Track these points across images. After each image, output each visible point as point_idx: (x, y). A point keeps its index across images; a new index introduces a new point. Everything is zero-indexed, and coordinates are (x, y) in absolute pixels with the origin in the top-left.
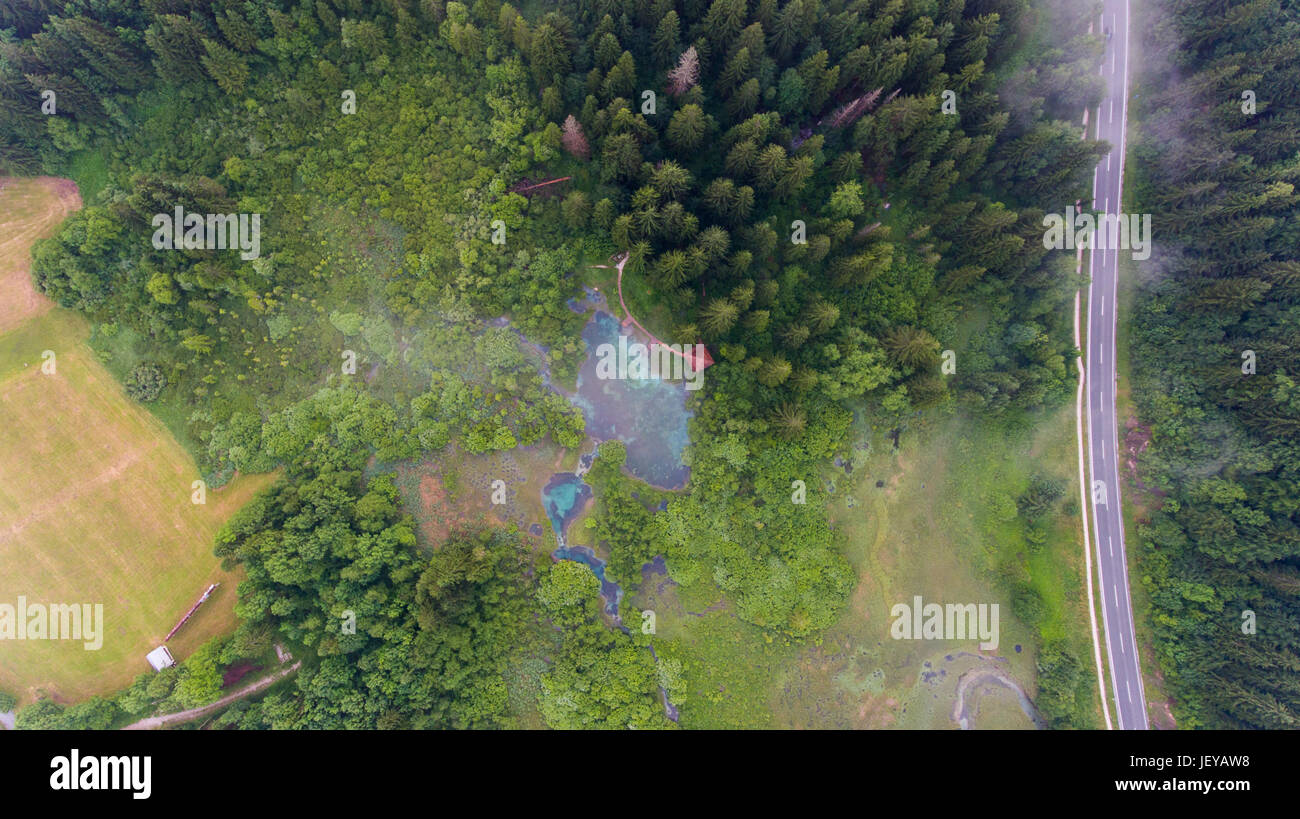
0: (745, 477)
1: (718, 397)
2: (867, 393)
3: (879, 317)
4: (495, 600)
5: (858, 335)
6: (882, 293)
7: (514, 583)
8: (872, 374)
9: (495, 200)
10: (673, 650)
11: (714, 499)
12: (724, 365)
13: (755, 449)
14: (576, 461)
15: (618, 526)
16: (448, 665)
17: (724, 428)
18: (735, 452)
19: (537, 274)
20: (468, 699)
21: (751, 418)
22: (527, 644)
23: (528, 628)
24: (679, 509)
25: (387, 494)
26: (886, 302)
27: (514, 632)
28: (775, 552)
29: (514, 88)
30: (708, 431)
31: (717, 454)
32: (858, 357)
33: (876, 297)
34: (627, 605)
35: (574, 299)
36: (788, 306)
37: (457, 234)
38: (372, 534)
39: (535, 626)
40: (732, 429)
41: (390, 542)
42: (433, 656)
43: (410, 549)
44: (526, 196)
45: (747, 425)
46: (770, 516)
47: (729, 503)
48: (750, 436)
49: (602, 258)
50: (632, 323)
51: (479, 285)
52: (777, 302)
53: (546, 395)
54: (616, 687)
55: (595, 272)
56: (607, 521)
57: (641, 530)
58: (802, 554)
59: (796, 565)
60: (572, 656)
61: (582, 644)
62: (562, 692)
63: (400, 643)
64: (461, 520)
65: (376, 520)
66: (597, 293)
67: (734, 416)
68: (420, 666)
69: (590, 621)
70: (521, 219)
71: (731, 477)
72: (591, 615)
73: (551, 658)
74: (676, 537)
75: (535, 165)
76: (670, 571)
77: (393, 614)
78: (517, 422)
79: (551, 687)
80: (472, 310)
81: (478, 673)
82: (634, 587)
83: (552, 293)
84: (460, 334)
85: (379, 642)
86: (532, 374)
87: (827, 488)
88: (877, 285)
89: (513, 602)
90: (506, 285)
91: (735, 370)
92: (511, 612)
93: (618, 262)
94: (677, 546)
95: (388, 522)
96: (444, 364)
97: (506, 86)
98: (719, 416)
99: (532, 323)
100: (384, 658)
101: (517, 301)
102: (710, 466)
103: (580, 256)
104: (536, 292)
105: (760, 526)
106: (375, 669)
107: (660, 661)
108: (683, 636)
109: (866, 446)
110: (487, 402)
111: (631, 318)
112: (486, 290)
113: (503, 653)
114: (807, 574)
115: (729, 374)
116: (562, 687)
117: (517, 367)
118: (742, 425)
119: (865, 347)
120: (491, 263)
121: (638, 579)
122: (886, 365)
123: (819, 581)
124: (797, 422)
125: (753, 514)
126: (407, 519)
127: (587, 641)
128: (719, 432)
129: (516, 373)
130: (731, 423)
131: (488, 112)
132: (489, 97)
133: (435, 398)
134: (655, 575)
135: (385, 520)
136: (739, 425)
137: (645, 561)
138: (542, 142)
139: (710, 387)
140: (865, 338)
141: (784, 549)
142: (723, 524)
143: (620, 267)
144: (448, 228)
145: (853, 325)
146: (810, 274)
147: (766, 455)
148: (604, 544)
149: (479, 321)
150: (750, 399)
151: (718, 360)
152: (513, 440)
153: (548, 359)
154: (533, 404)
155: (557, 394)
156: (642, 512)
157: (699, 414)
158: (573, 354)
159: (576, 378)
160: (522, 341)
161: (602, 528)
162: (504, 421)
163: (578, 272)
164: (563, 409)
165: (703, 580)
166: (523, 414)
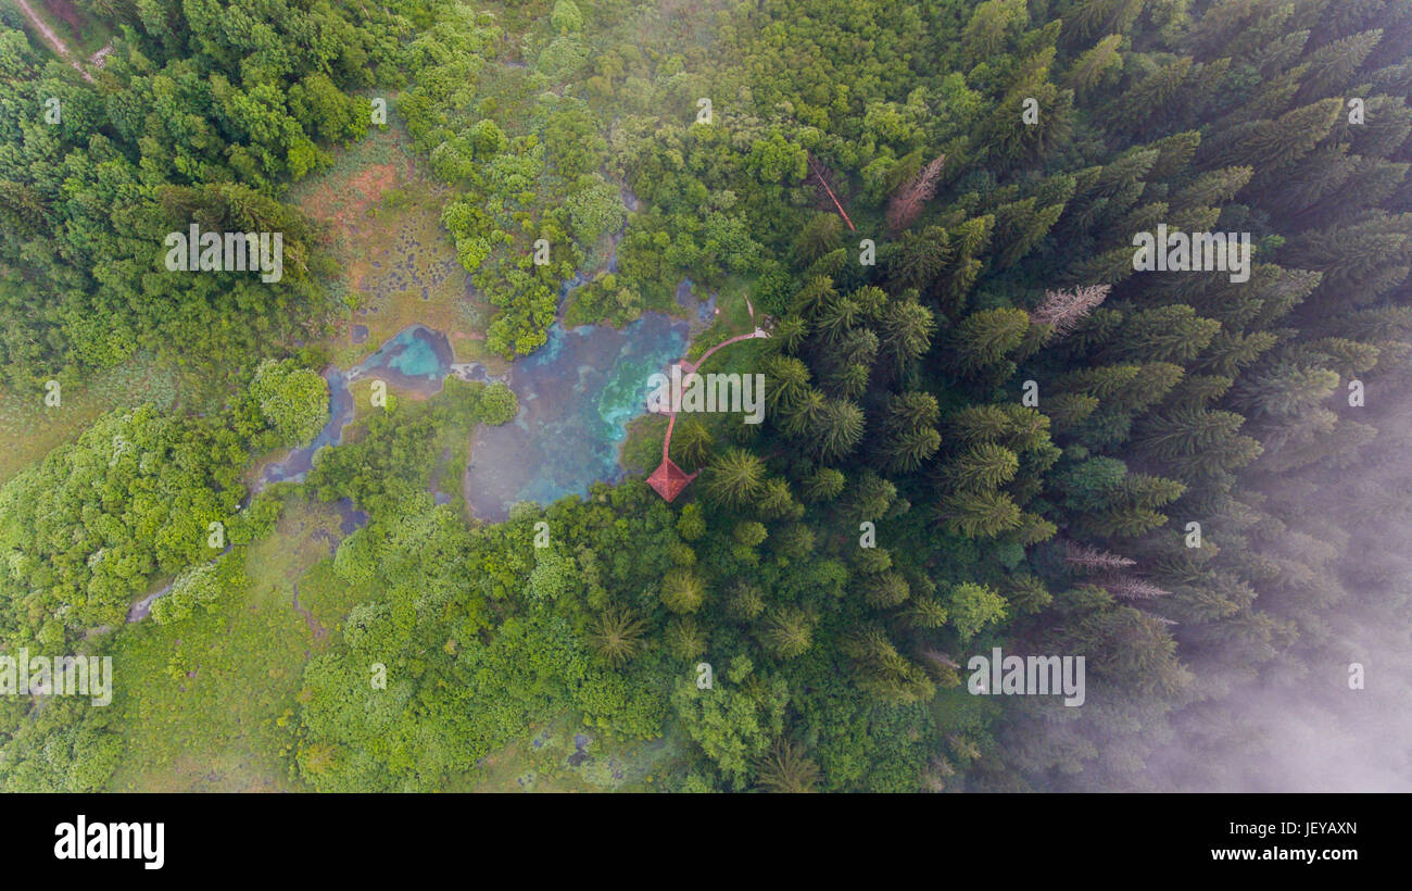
0: (518, 604)
1: (621, 523)
2: (697, 747)
3: (817, 726)
4: (242, 302)
5: (779, 698)
6: (853, 720)
7: (275, 326)
8: (728, 741)
9: (789, 139)
10: (233, 580)
11: (471, 565)
12: (669, 515)
13: (562, 604)
14: (472, 358)
15: (394, 442)
16: (128, 262)
17: (580, 547)
18: (546, 578)
19: (710, 223)
20: (91, 308)
21: (607, 583)
22: (192, 367)
23: (215, 362)
24: (442, 521)
25: (353, 121)
26: (842, 731)
27: (202, 344)
28: (418, 683)
29: (945, 116)
30: (568, 527)
32: (744, 707)
33: (844, 712)
34: (283, 492)
36: (785, 584)
37: (727, 109)
38: (286, 103)
39: (221, 373)
40: (581, 559)
41: (280, 128)
42: (136, 237)
43: (286, 174)
44: (809, 177)
45: (593, 580)
46: (470, 659)
47: (472, 591)
48: (579, 591)
49: (761, 301)
51: (669, 153)
52: (785, 562)
53: (550, 287)
54: (154, 512)
55: (739, 302)
56: (398, 425)
57: (397, 476)
58: (427, 729)
59: (408, 726)
60: (187, 435)
61: (210, 442)
62: (132, 438)
63: (139, 182)
64: (346, 233)
65: (310, 107)
66: (712, 315)
67: (601, 557)
68: (114, 218)
69: (244, 444)
70: (776, 176)
71: (509, 581)
72: (254, 442)
73: (181, 407)
74: (400, 529)
75: (854, 173)
76: (349, 538)
77: (180, 162)
78: (502, 261)
79: (136, 420)
80: (634, 157)
81: (133, 313)
82: (312, 493)
83: (692, 247)
84: (596, 150)
85: (134, 156)
86: (573, 260)
87: (538, 736)
88: (861, 710)
89: (246, 330)
90: (681, 187)
91: (667, 534)
92: (233, 331)
93: (764, 328)
94: (387, 535)
95: (314, 132)
96: (550, 142)
97: (944, 105)
98: (595, 535)
99: (642, 235)
100: (116, 167)
101: (665, 210)
102: (518, 545)
103: (752, 272)
104: (685, 229)
105: (450, 647)
106: (93, 160)
107: (211, 567)
108: (260, 587)
109: (618, 776)
110: (516, 214)
111: (693, 369)
112: (667, 165)
113: (168, 337)
114: (397, 747)
115: (659, 528)
116: (139, 434)
117: (576, 239)
118: (591, 573)
119: (764, 716)
120: (705, 161)
121: (324, 493)
122: (749, 760)
123: (392, 768)
124: (614, 641)
125: (463, 631)
126: (326, 157)
127: (215, 448)
128: (570, 542)
129: (568, 240)
130: (589, 555)
131: (901, 96)
132: (921, 90)
133: (502, 146)
135: (315, 124)
136: (589, 568)
137: (353, 495)
138: (888, 166)
139: (632, 507)
140: (778, 711)
141: (423, 696)
142: (439, 595)
143: (759, 333)
144: (732, 95)
145: (792, 690)
146: (842, 600)
147: (558, 624)
148: (364, 431)
149: (621, 171)
150: (632, 573)
151: (676, 506)
152: (476, 263)
153: (601, 275)
154: (533, 275)
155: (557, 303)
156: (422, 468)
157: (588, 506)
158: (617, 305)
159: (587, 323)
160: (613, 236)
161: (384, 422)
162: (498, 245)
163: (733, 279)
164: (538, 315)
165: (348, 591)
166: (515, 267)
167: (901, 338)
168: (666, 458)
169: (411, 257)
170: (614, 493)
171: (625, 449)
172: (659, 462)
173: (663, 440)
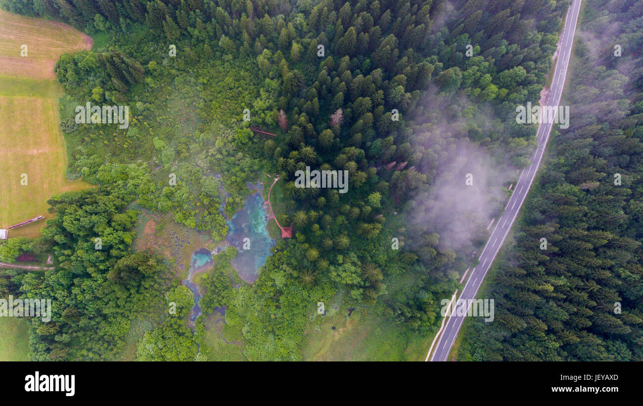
0: (279, 293)
1: (285, 252)
2: (347, 285)
3: (368, 255)
4: (147, 286)
5: (354, 257)
6: (374, 246)
7: (160, 284)
8: (351, 277)
9: (242, 128)
10: (207, 351)
11: (260, 294)
12: (294, 240)
13: (289, 283)
14: (215, 247)
15: (215, 284)
16: (110, 303)
17: (281, 266)
18: (279, 279)
19: (242, 164)
20: (110, 323)
21: (295, 269)
22: (149, 313)
23: (153, 306)
24: (244, 291)
25: (132, 218)
26: (374, 251)
27: (146, 305)
28: (273, 332)
29: (273, 91)
30: (274, 265)
31: (272, 276)
32: (348, 266)
33: (371, 247)
34: (200, 320)
35: (251, 183)
36: (334, 231)
37: (220, 133)
38: (114, 229)
39: (157, 307)
40: (284, 269)
41: (119, 237)
42: (107, 295)
43: (127, 246)
44: (254, 133)
45: (291, 271)
46: (280, 315)
47: (266, 300)
48: (290, 276)
49: (270, 172)
50: (268, 204)
51: (217, 157)
52: (329, 227)
53: (218, 213)
54: (174, 354)
55: (265, 177)
56: (212, 279)
57: (223, 291)
58: (285, 340)
59: (280, 343)
60: (164, 329)
61: (171, 326)
62: (151, 343)
63: (96, 281)
64: (155, 246)
65: (120, 225)
66: (261, 185)
67: (288, 264)
68: (98, 295)
69: (180, 318)
70: (247, 140)
71: (272, 289)
72: (182, 315)
73: (155, 325)
74: (236, 302)
75: (264, 123)
76: (226, 316)
77: (101, 267)
78: (200, 218)
79: (147, 338)
80: (209, 165)
81: (122, 314)
82: (206, 313)
83: (243, 175)
84: (198, 171)
85: (88, 276)
86: (217, 202)
87: (311, 317)
88: (374, 243)
89: (154, 291)
90: (227, 162)
91: (298, 245)
92: (151, 295)
93: (276, 177)
94: (234, 306)
95: (125, 229)
96: (185, 179)
97: (270, 89)
99: (229, 182)
100: (87, 282)
101: (228, 171)
102: (267, 280)
103: (262, 167)
104: (237, 171)
105: (273, 316)
106: (79, 286)
107: (199, 354)
108: (215, 347)
109: (336, 308)
110: (193, 204)
111: (269, 202)
112: (219, 160)
113: (136, 311)
114: (282, 350)
115: (294, 245)
116: (151, 340)
117: (213, 197)
118: (289, 270)
119: (354, 264)
120: (226, 151)
121: (210, 311)
122: (359, 276)
123: (285, 356)
124: (308, 278)
125: (272, 311)
126: (133, 233)
127: (174, 326)
128: (278, 267)
129: (211, 199)
130: (285, 266)
131: (258, 95)
132: (261, 90)
133: (174, 191)
134: (219, 314)
135: (124, 228)
136: (287, 269)
137: (217, 305)
138: (271, 116)
139: (284, 246)
140: (355, 259)
141: (277, 333)
142: (259, 308)
143: (276, 180)
144: (218, 129)
145: (355, 253)
146: (349, 223)
147: (292, 288)
148: (205, 288)
149: (209, 171)
150: (298, 261)
151: (294, 237)
152: (194, 225)
153: (227, 200)
154: (211, 215)
155: (223, 216)
156: (228, 283)
157: (274, 255)
158: (238, 203)
159: (234, 214)
160: (221, 188)
161: (208, 281)
162: (195, 215)
163: (258, 173)
164: (221, 223)
165: (237, 328)
166: (205, 217)
167: (308, 157)
168: (282, 228)
169: (177, 237)
170: (277, 247)
171: (270, 235)
172: (281, 230)
173: (277, 225)
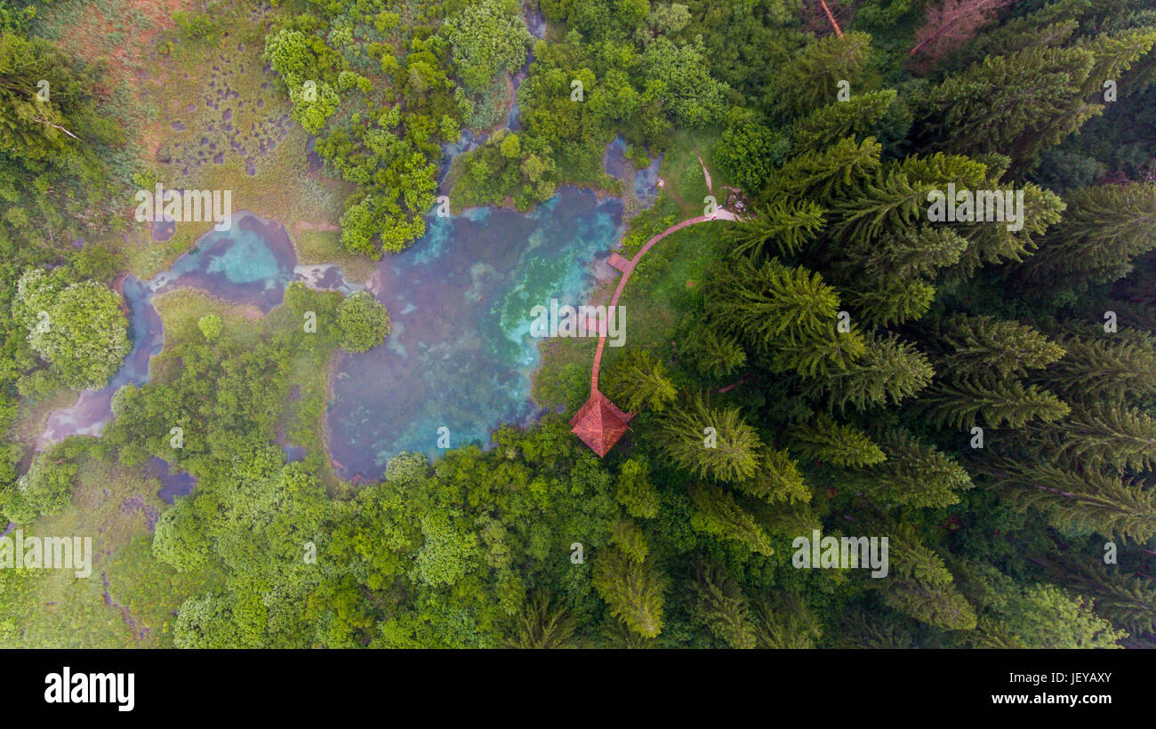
0: (403, 592)
1: (538, 487)
12: (604, 477)
14: (323, 258)
15: (221, 382)
17: (481, 520)
18: (442, 557)
19: (653, 54)
21: (520, 565)
24: (293, 488)
30: (465, 493)
31: (427, 525)
34: (74, 450)
35: (628, 151)
40: (486, 536)
45: (501, 562)
47: (340, 578)
48: (485, 574)
49: (726, 168)
50: (620, 274)
53: (427, 154)
55: (692, 170)
56: (225, 357)
57: (226, 428)
66: (654, 189)
67: (512, 531)
72: (23, 387)
74: (237, 500)
76: (171, 510)
78: (356, 117)
83: (628, 91)
86: (457, 114)
91: (602, 503)
93: (727, 205)
94: (220, 507)
98: (502, 502)
101: (588, 35)
102: (398, 518)
104: (616, 64)
110: (373, 46)
111: (629, 267)
115: (591, 492)
117: (461, 82)
118: (499, 555)
128: (470, 512)
129: (450, 83)
130: (495, 531)
134: (155, 485)
136: (497, 548)
139: (552, 465)
142: (295, 584)
143: (716, 212)
148: (177, 367)
151: (611, 463)
152: (319, 121)
153: (497, 134)
154: (402, 136)
155: (438, 177)
156: (260, 418)
157: (491, 461)
158: (523, 179)
159: (480, 205)
160: (513, 76)
161: (204, 351)
162: (349, 91)
163: (683, 135)
164: (411, 196)
165: (175, 581)
166: (375, 126)
168: (595, 392)
169: (227, 113)
170: (527, 445)
171: (539, 381)
172: (584, 397)
173: (589, 366)
